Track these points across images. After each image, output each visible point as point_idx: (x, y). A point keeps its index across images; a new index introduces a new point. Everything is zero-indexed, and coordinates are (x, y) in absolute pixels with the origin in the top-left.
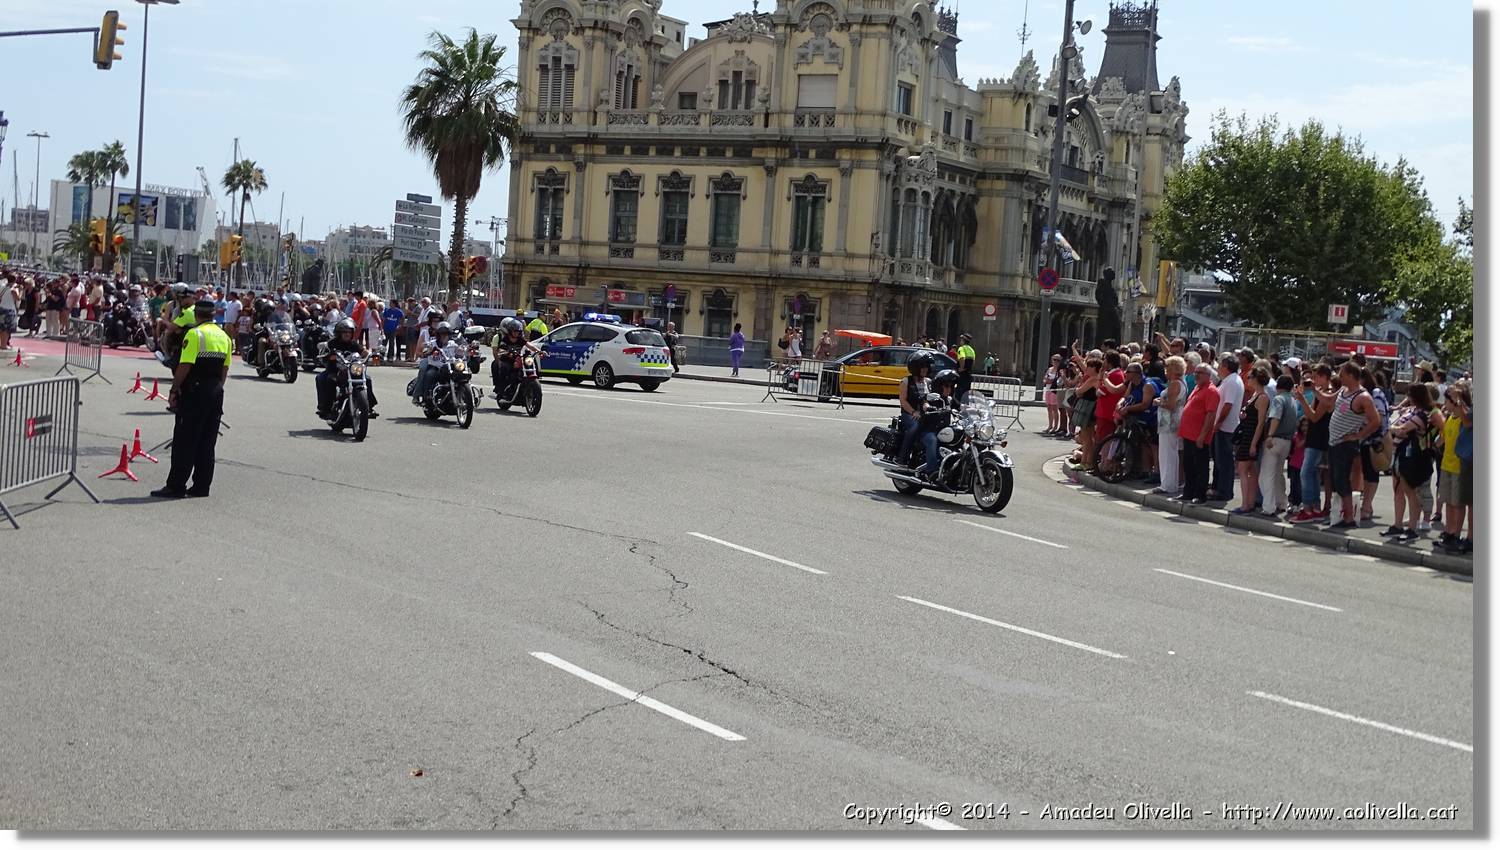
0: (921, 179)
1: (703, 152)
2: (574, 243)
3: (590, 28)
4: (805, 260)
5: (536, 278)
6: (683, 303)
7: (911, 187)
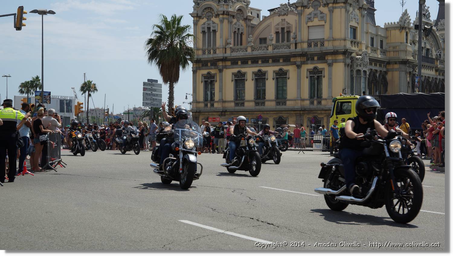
0: (362, 65)
1: (270, 61)
2: (219, 102)
3: (222, 14)
4: (315, 102)
7: (358, 69)
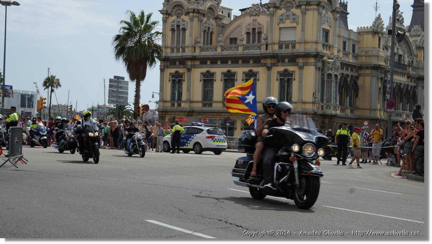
0: (333, 69)
1: (240, 62)
2: (187, 102)
3: (192, 12)
5: (171, 117)
6: (234, 125)
7: (329, 73)
